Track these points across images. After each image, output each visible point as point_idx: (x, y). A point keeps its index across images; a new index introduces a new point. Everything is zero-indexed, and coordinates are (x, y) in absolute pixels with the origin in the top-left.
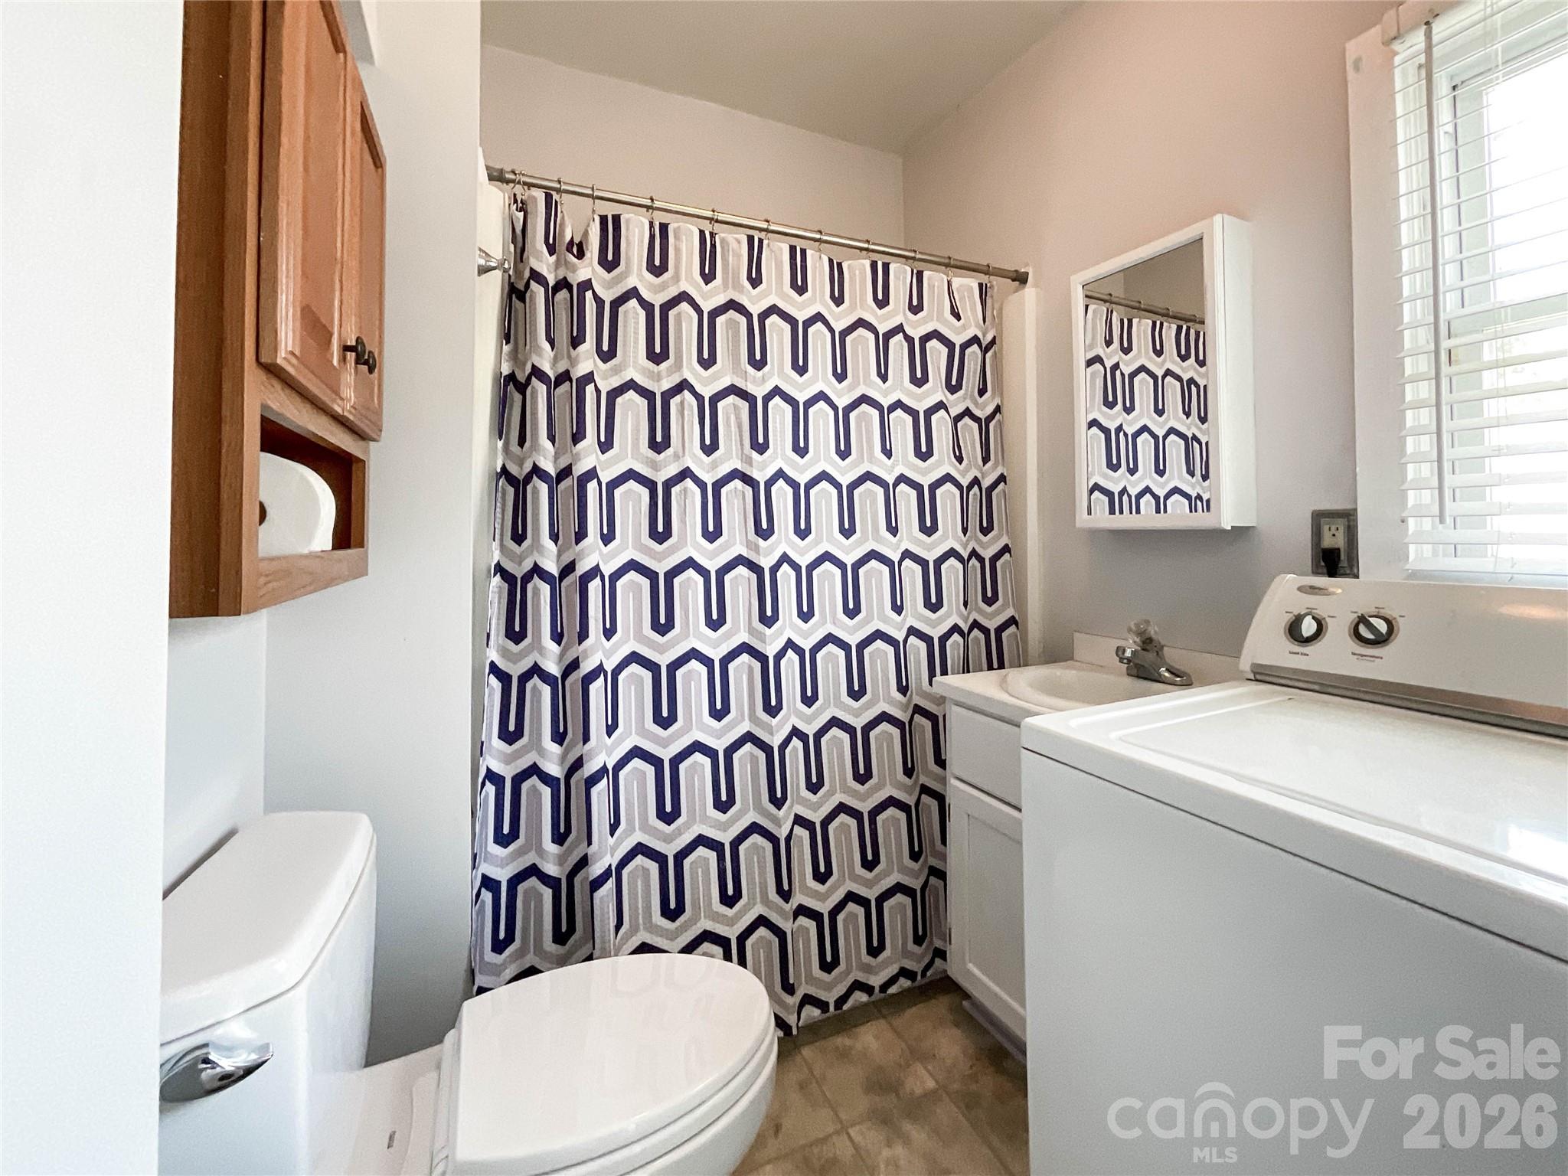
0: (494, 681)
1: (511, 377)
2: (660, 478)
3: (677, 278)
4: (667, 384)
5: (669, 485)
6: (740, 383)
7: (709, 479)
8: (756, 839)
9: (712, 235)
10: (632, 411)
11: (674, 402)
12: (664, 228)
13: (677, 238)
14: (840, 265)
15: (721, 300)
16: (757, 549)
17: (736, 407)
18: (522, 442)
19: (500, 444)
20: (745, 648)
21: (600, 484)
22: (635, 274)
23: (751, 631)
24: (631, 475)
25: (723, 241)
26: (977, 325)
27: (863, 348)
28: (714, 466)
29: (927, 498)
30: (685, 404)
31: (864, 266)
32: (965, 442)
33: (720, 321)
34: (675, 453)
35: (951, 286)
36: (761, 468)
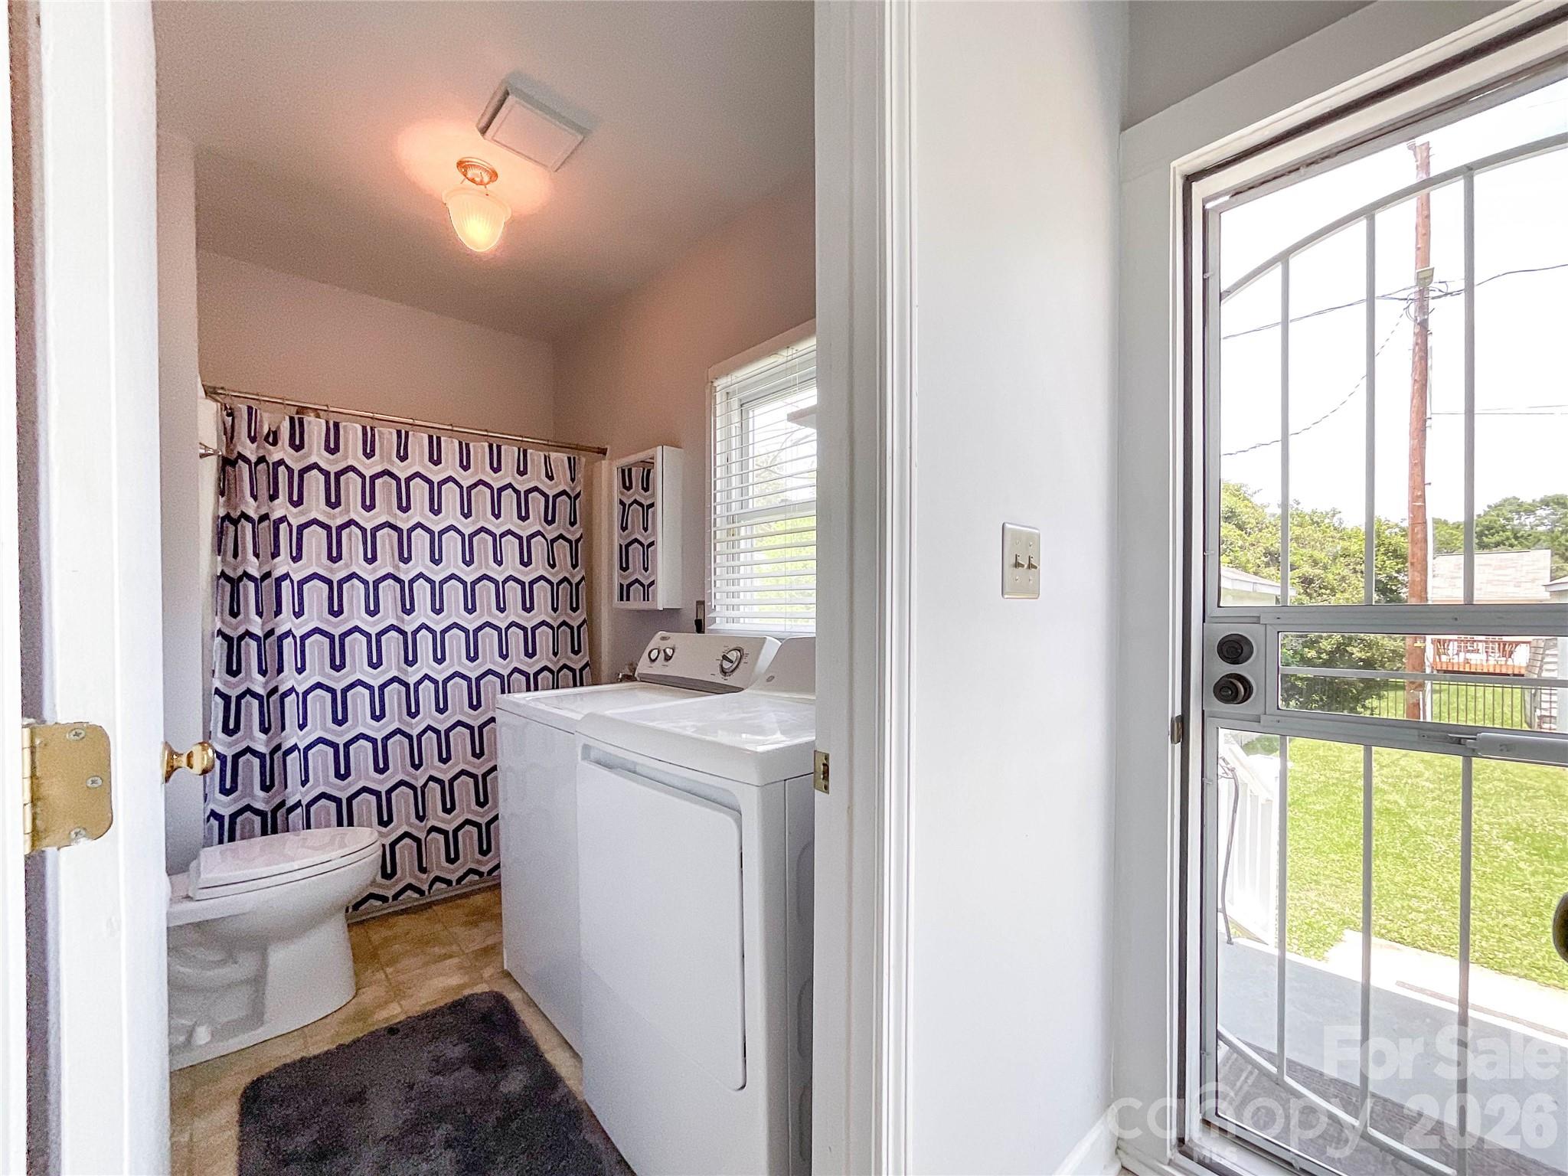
0: (218, 699)
1: (227, 517)
2: (335, 578)
3: (346, 458)
4: (339, 522)
5: (341, 583)
6: (392, 521)
7: (371, 579)
8: (402, 788)
9: (372, 429)
10: (315, 538)
11: (345, 533)
12: (336, 425)
13: (345, 432)
14: (467, 445)
15: (379, 469)
16: (403, 621)
17: (389, 535)
18: (235, 555)
19: (219, 558)
20: (395, 679)
21: (292, 581)
22: (316, 453)
23: (399, 669)
24: (315, 576)
25: (379, 432)
26: (566, 483)
27: (482, 497)
28: (374, 570)
29: (527, 590)
30: (353, 535)
31: (484, 446)
32: (559, 555)
33: (378, 482)
34: (346, 563)
35: (549, 458)
36: (406, 572)
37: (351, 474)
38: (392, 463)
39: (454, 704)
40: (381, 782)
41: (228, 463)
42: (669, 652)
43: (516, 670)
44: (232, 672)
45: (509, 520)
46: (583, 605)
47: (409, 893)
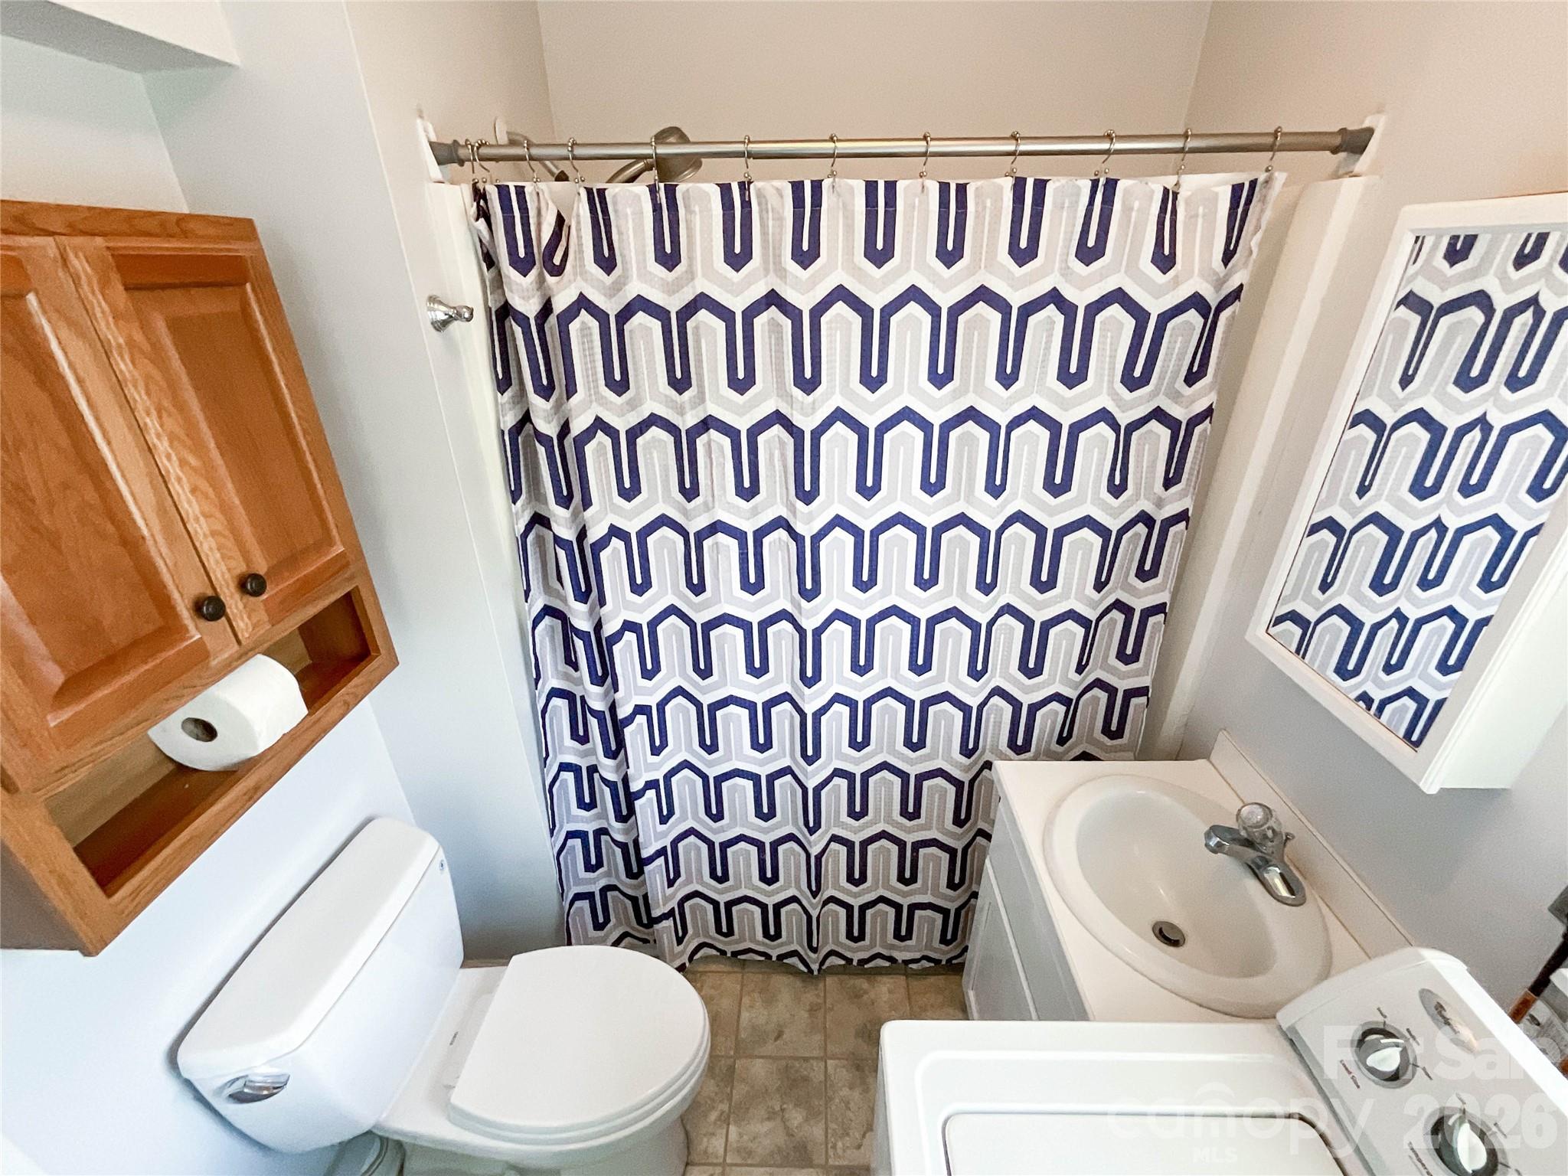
1: (526, 421)
3: (691, 275)
4: (692, 418)
6: (785, 412)
7: (749, 529)
8: (791, 845)
9: (744, 187)
11: (701, 442)
13: (690, 205)
14: (962, 190)
15: (759, 291)
20: (786, 698)
22: (641, 271)
23: (793, 685)
24: (664, 520)
25: (759, 192)
26: (1207, 269)
27: (980, 331)
28: (755, 512)
29: (1049, 544)
30: (714, 446)
31: (1001, 188)
32: (1139, 455)
33: (760, 322)
34: (705, 503)
35: (1175, 195)
36: (810, 519)
37: (703, 315)
38: (782, 273)
40: (765, 831)
43: (997, 694)
45: (1039, 384)
46: (1168, 568)
47: (794, 961)
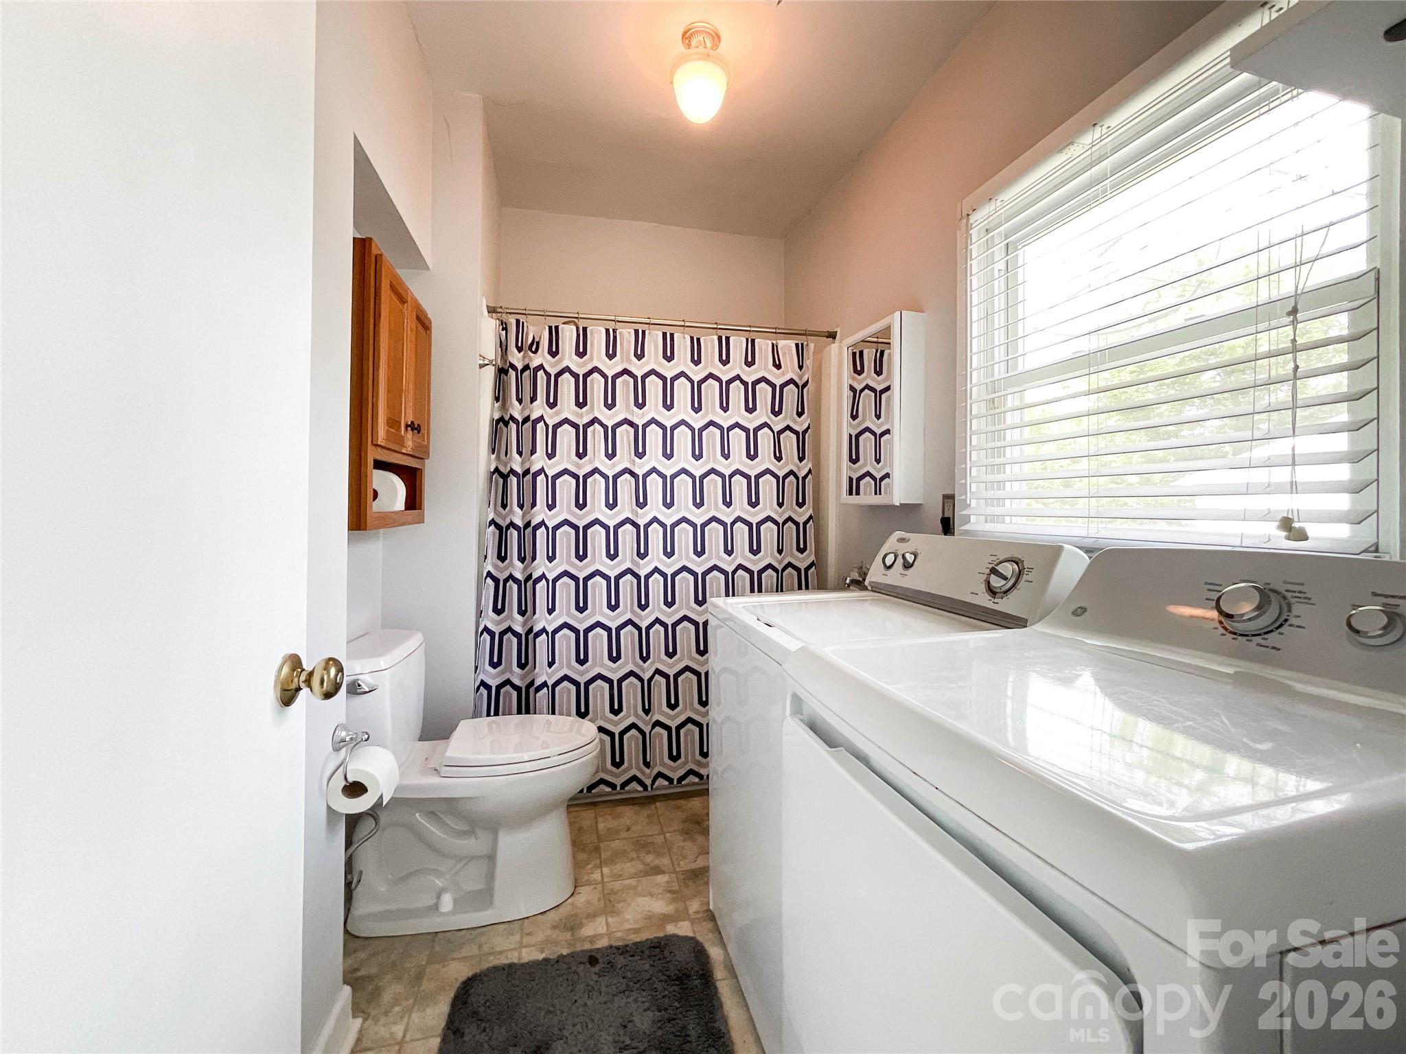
0: (489, 581)
1: (501, 419)
2: (581, 473)
3: (591, 359)
4: (586, 420)
5: (586, 477)
6: (630, 418)
7: (610, 474)
8: (632, 679)
9: (614, 331)
10: (566, 436)
11: (590, 430)
12: (585, 329)
13: (592, 335)
14: (698, 340)
15: (619, 369)
16: (636, 514)
17: (627, 431)
18: (506, 455)
19: (493, 456)
20: (629, 571)
21: (546, 476)
22: (568, 358)
23: (633, 561)
24: (566, 472)
25: (620, 333)
26: (794, 372)
27: (711, 391)
28: (614, 466)
29: (753, 484)
30: (596, 431)
31: (713, 339)
32: (786, 447)
33: (618, 381)
34: (590, 459)
35: (777, 346)
36: (641, 467)
37: (596, 375)
38: (629, 361)
39: (681, 599)
40: (614, 671)
41: (502, 372)
42: (910, 558)
43: (740, 567)
44: (502, 558)
45: (738, 413)
46: (809, 500)
47: (635, 785)
